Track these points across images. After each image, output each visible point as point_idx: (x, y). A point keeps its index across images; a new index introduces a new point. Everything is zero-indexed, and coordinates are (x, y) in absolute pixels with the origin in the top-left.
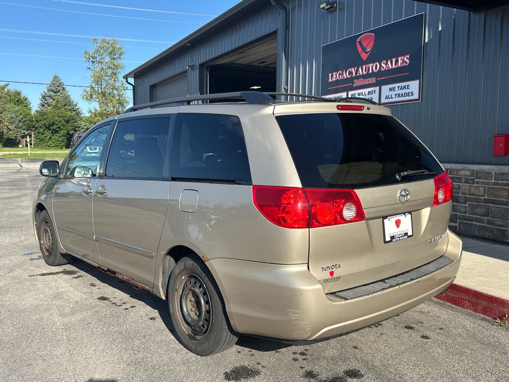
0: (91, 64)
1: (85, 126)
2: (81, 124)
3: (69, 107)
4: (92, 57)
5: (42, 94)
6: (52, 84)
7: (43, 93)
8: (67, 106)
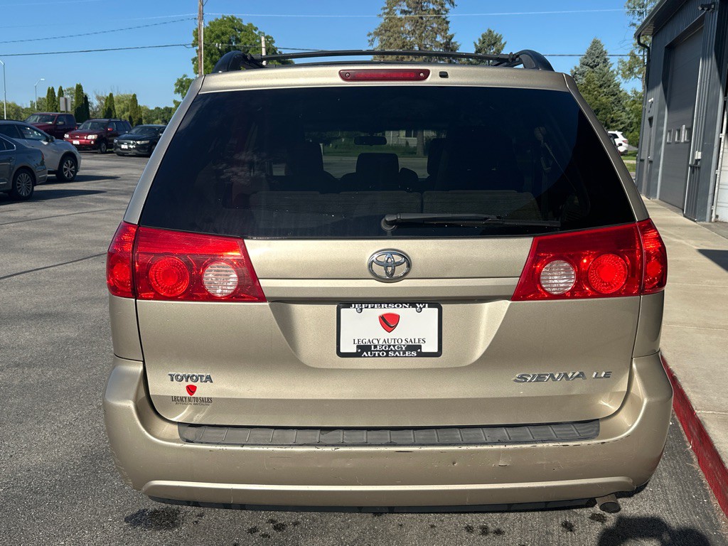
0: (637, 17)
1: (629, 118)
2: (621, 116)
3: (605, 90)
4: (639, 5)
5: (572, 71)
6: (589, 54)
7: (573, 69)
8: (603, 88)
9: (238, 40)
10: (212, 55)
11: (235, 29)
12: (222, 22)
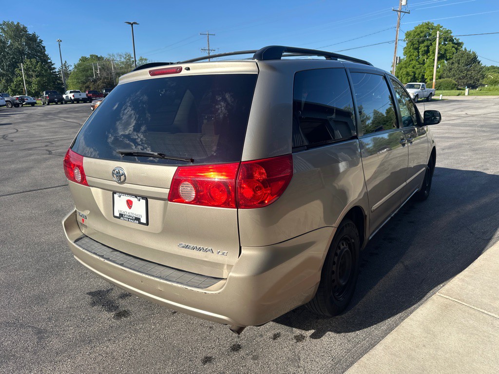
9: (430, 35)
10: (414, 45)
11: (429, 29)
12: (422, 26)
